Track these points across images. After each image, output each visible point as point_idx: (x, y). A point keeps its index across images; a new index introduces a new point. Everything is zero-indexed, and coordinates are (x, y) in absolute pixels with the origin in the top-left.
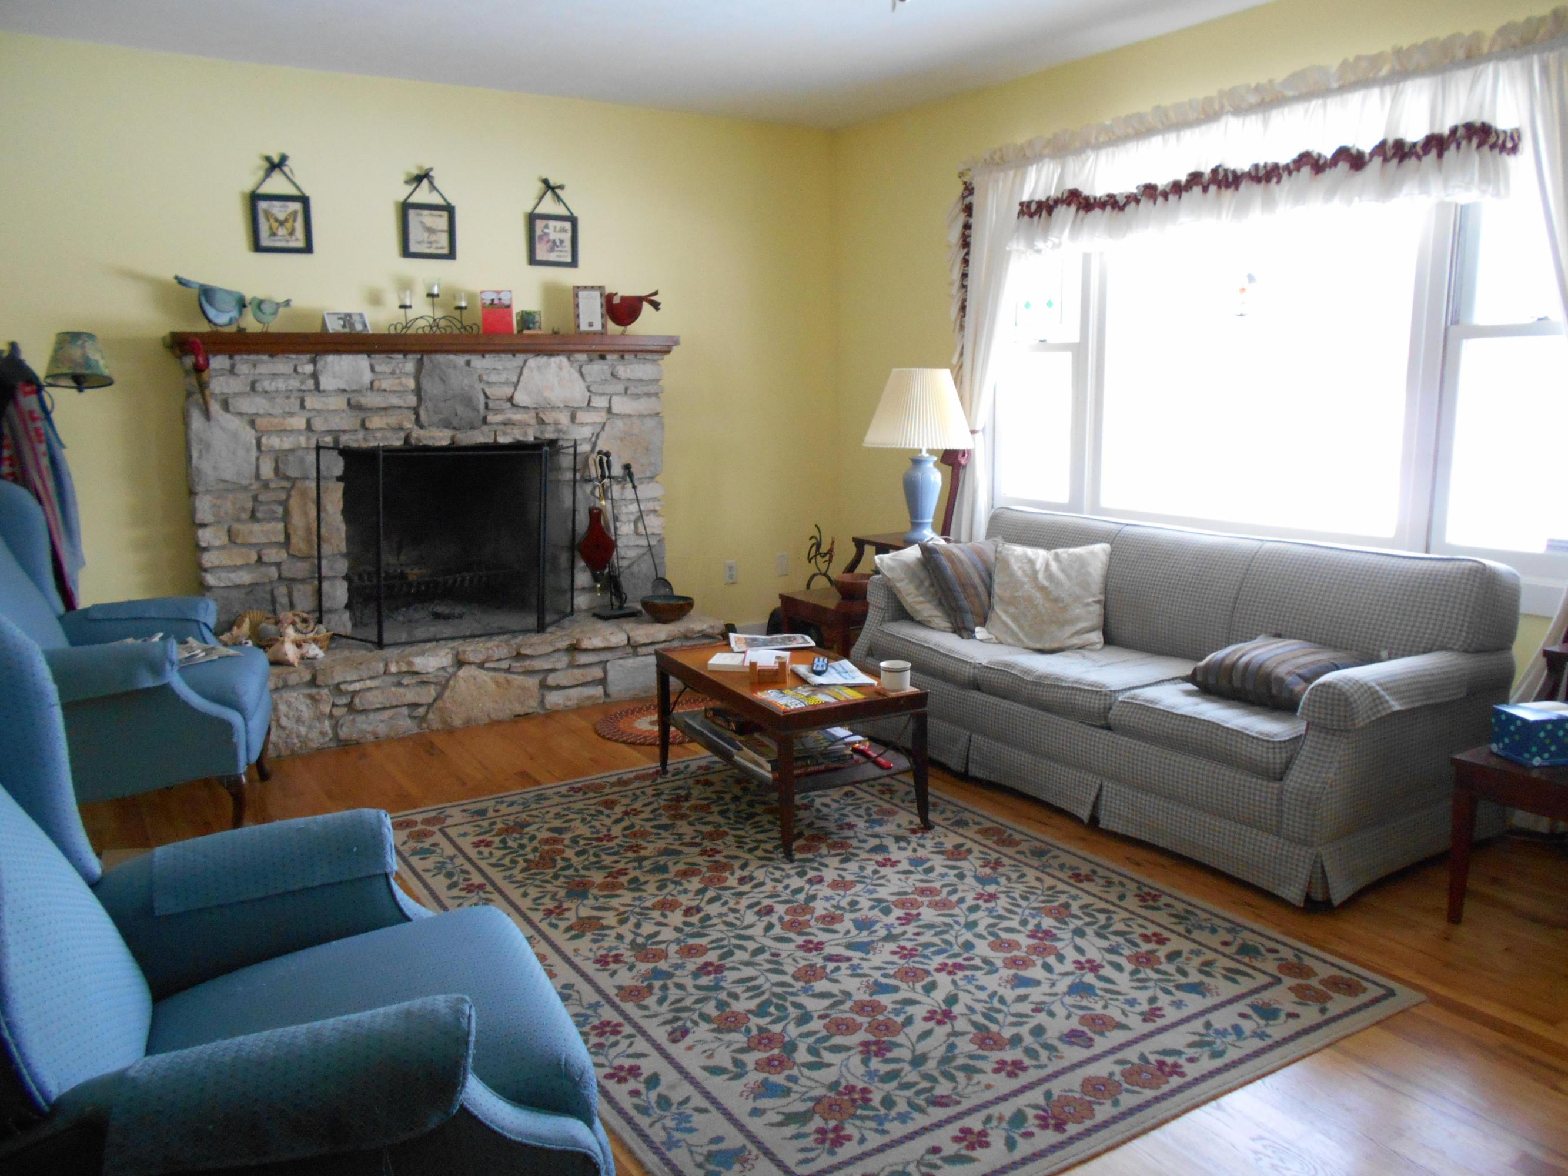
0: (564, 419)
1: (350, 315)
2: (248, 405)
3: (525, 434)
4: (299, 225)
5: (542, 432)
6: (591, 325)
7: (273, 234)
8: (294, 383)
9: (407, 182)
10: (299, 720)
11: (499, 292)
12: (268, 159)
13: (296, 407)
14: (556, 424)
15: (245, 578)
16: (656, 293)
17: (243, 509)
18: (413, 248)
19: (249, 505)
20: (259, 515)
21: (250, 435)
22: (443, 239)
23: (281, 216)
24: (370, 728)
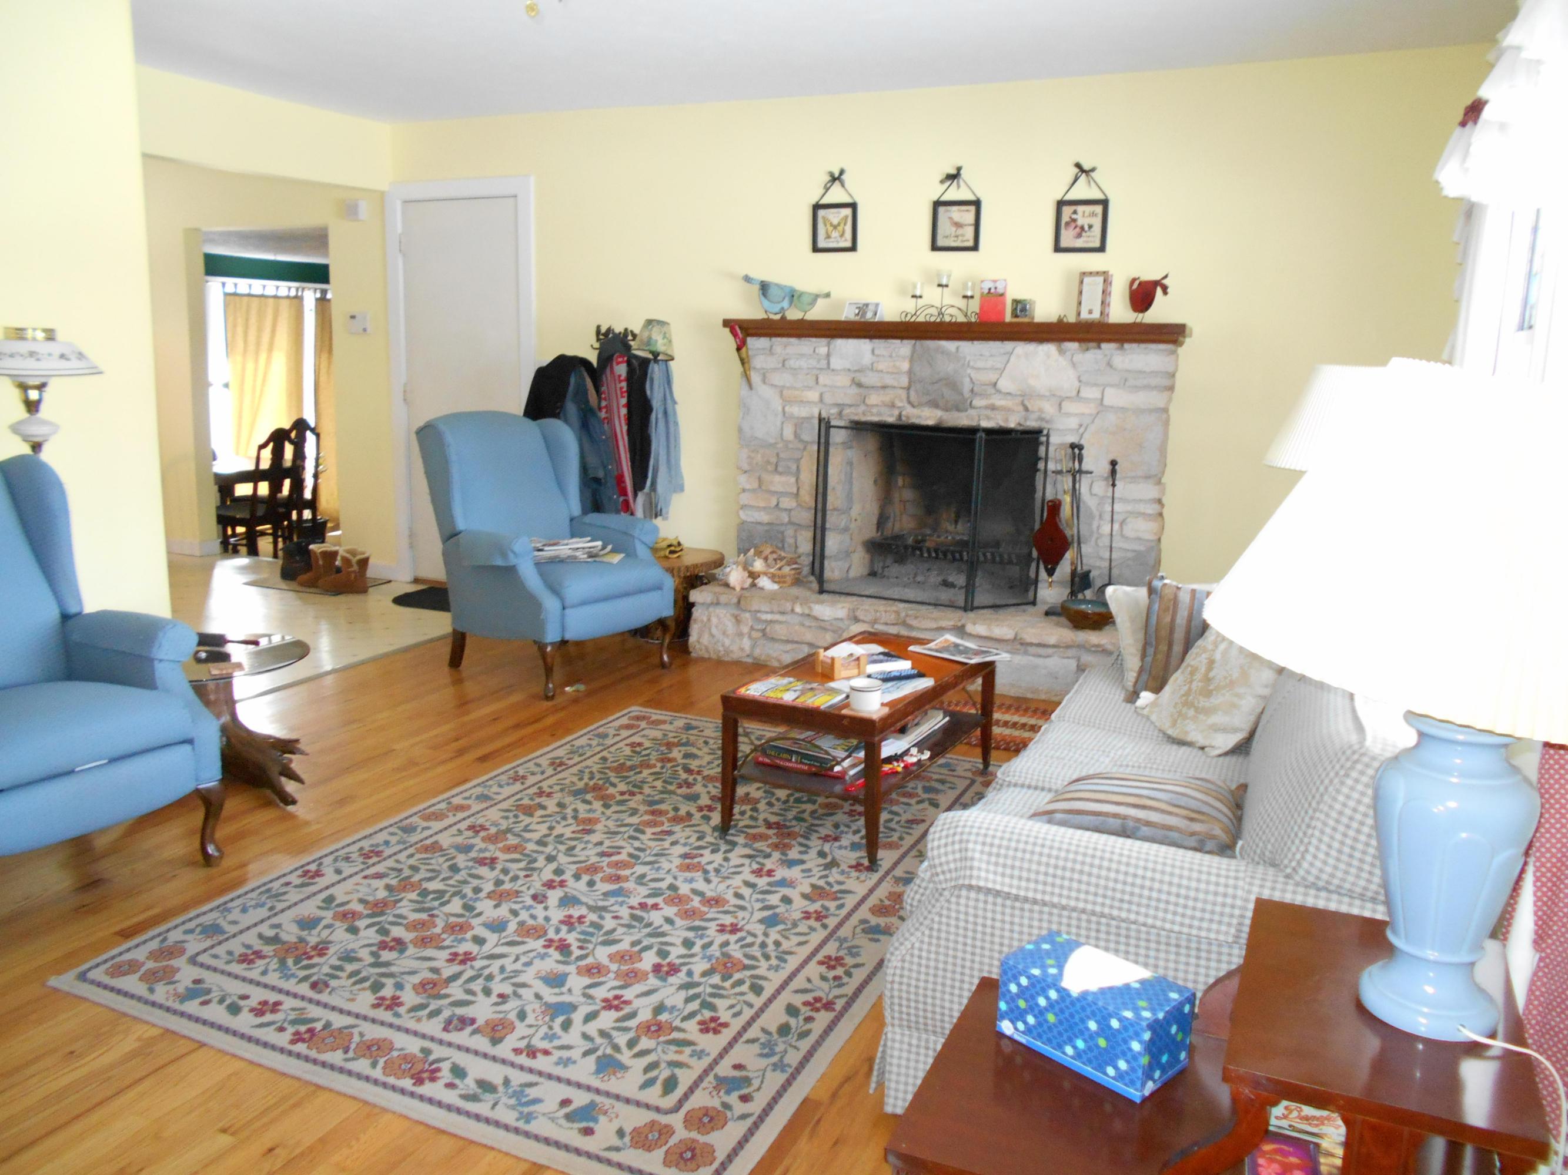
0: (1049, 408)
1: (867, 305)
2: (778, 379)
3: (1007, 420)
4: (848, 228)
5: (1026, 419)
6: (1090, 312)
7: (828, 237)
8: (813, 363)
9: (942, 182)
10: (724, 633)
11: (995, 281)
12: (832, 174)
13: (812, 383)
14: (1041, 410)
15: (764, 518)
16: (1166, 277)
17: (768, 462)
18: (940, 243)
19: (774, 460)
20: (780, 469)
21: (777, 404)
22: (969, 232)
23: (835, 222)
24: (775, 655)
